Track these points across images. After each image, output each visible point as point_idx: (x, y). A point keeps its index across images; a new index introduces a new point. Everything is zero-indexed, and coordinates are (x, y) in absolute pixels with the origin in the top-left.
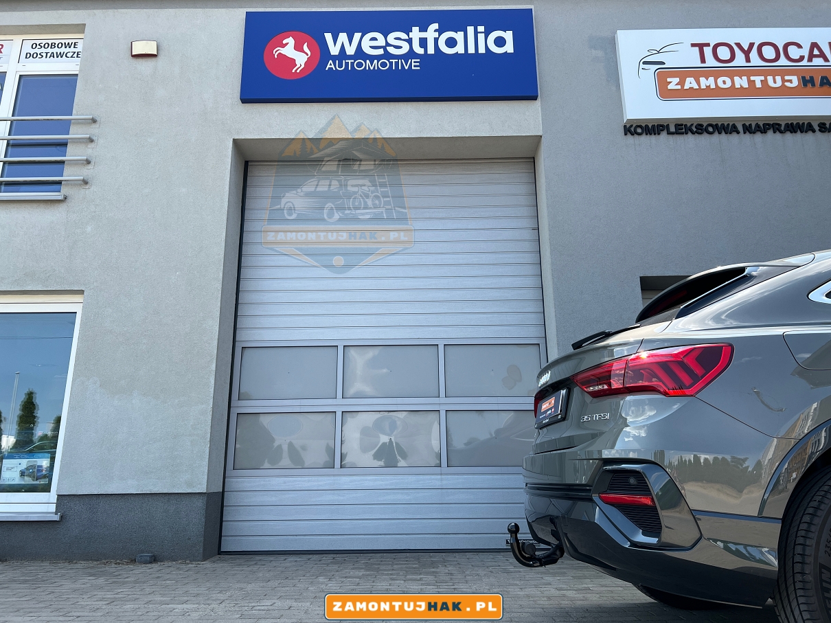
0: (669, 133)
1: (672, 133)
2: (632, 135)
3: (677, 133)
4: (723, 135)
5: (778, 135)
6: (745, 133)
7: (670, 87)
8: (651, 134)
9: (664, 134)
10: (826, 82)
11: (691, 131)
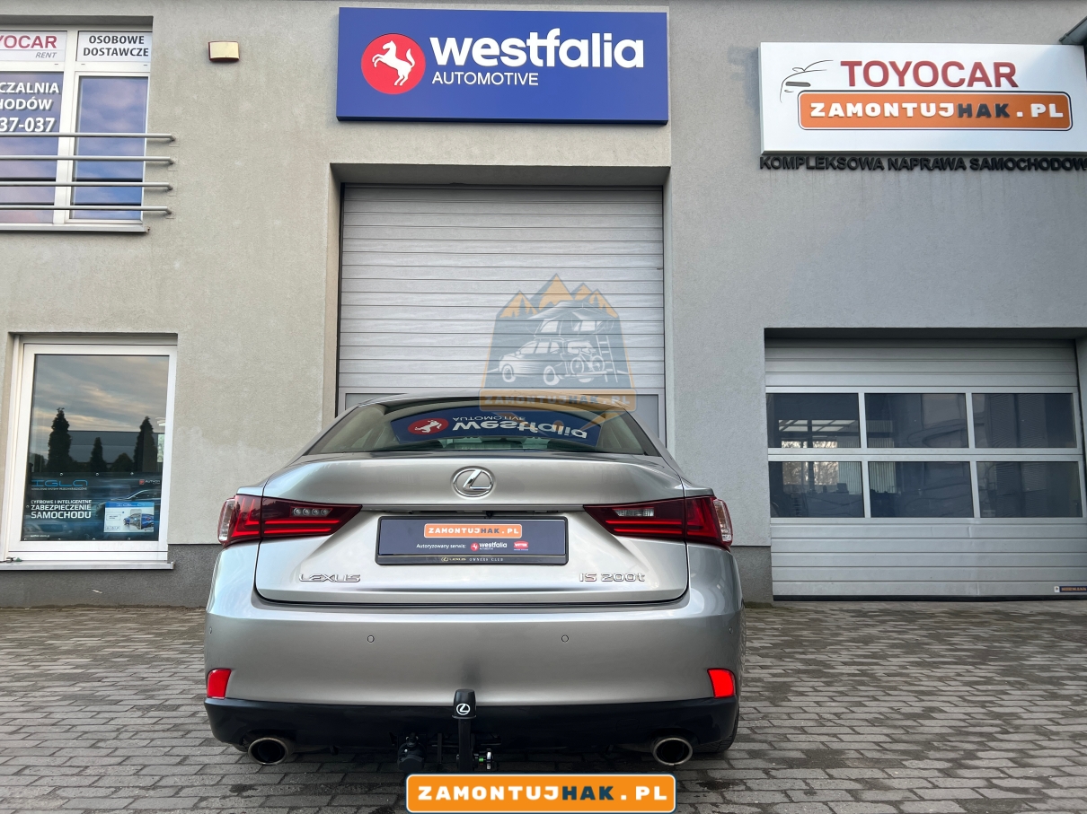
0: (809, 168)
1: (812, 168)
2: (769, 168)
3: (818, 167)
4: (867, 172)
5: (925, 172)
6: (889, 169)
7: (815, 113)
8: (789, 168)
9: (803, 169)
10: (984, 111)
11: (832, 165)
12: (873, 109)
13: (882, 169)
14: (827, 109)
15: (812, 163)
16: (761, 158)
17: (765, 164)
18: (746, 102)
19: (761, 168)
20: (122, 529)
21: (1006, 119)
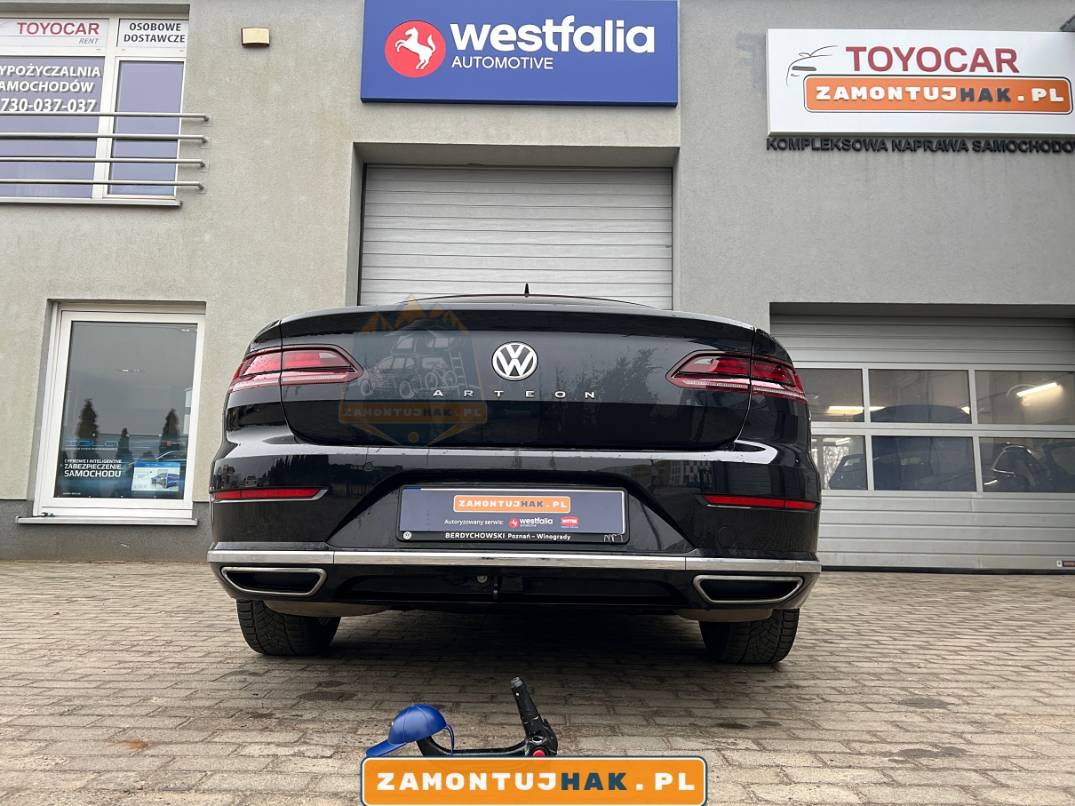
0: (815, 149)
1: (817, 149)
2: (775, 149)
4: (871, 154)
7: (820, 96)
8: (794, 149)
9: (808, 150)
10: (986, 96)
11: (836, 146)
12: (877, 93)
13: (886, 150)
14: (832, 93)
15: (818, 145)
16: (768, 140)
17: (772, 145)
18: (754, 86)
20: (150, 488)
21: (1007, 103)
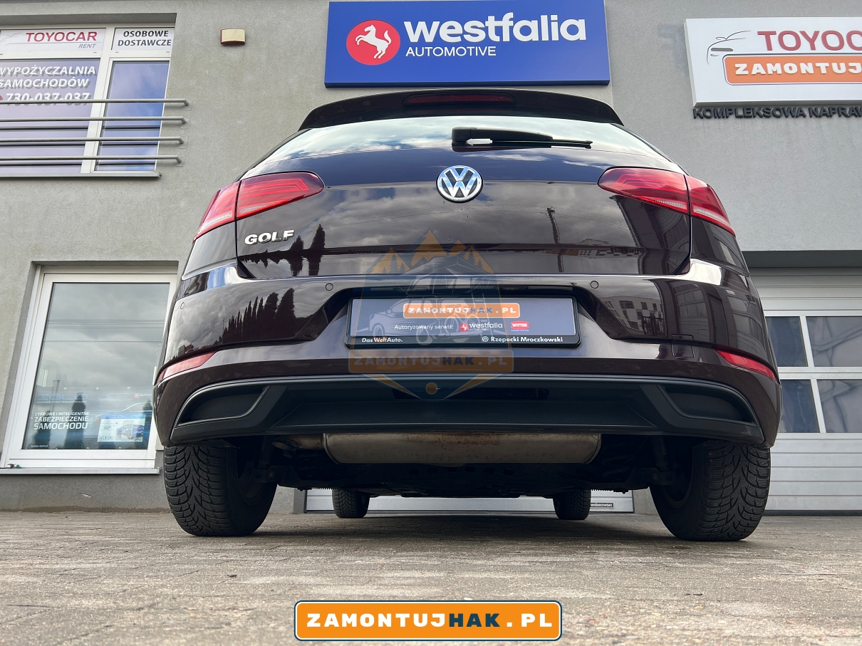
0: (738, 117)
1: (741, 117)
2: (702, 118)
3: (746, 116)
4: (790, 121)
5: (843, 119)
6: (811, 117)
7: (738, 72)
8: (719, 118)
9: (732, 118)
11: (757, 113)
12: (790, 68)
13: (804, 116)
14: (749, 68)
15: (740, 113)
16: (694, 110)
17: (698, 114)
18: (676, 66)
19: (695, 118)
20: (115, 439)
